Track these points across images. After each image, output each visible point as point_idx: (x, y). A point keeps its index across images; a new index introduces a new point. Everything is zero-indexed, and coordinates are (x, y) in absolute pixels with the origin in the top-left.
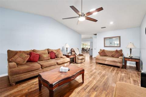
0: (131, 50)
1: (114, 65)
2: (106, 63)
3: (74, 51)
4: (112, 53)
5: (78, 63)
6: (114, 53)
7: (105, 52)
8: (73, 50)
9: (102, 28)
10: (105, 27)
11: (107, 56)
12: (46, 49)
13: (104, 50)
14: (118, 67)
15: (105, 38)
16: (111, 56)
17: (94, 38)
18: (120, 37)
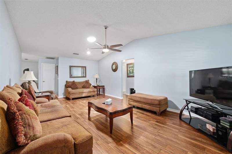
0: (97, 79)
2: (84, 95)
6: (84, 83)
9: (74, 54)
10: (78, 54)
11: (78, 88)
13: (74, 81)
15: (70, 67)
16: (81, 87)
17: (42, 64)
18: (85, 67)
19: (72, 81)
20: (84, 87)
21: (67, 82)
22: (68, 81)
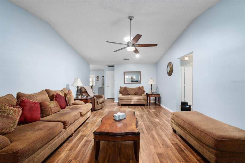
0: (151, 86)
1: (140, 103)
2: (132, 103)
3: (86, 92)
4: (135, 90)
5: (97, 110)
6: (136, 90)
7: (128, 89)
8: (83, 90)
9: (124, 59)
10: (128, 59)
11: (130, 95)
12: (43, 90)
13: (126, 87)
14: (143, 105)
15: (124, 73)
16: (133, 94)
17: (107, 71)
18: (140, 72)
19: (124, 87)
20: (136, 94)
21: (120, 87)
22: (122, 86)
